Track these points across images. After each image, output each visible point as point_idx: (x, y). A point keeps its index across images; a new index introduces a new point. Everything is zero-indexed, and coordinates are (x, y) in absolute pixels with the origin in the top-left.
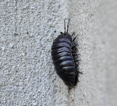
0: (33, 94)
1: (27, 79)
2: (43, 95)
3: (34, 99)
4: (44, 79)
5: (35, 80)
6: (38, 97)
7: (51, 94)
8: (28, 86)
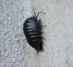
0: (8, 12)
1: (4, 2)
2: (15, 13)
3: (9, 16)
4: (15, 2)
5: (9, 3)
6: (12, 14)
7: (20, 12)
8: (4, 7)
